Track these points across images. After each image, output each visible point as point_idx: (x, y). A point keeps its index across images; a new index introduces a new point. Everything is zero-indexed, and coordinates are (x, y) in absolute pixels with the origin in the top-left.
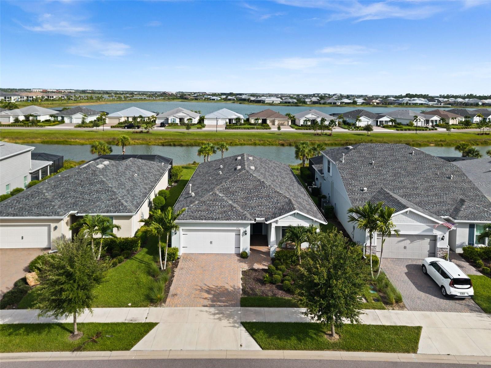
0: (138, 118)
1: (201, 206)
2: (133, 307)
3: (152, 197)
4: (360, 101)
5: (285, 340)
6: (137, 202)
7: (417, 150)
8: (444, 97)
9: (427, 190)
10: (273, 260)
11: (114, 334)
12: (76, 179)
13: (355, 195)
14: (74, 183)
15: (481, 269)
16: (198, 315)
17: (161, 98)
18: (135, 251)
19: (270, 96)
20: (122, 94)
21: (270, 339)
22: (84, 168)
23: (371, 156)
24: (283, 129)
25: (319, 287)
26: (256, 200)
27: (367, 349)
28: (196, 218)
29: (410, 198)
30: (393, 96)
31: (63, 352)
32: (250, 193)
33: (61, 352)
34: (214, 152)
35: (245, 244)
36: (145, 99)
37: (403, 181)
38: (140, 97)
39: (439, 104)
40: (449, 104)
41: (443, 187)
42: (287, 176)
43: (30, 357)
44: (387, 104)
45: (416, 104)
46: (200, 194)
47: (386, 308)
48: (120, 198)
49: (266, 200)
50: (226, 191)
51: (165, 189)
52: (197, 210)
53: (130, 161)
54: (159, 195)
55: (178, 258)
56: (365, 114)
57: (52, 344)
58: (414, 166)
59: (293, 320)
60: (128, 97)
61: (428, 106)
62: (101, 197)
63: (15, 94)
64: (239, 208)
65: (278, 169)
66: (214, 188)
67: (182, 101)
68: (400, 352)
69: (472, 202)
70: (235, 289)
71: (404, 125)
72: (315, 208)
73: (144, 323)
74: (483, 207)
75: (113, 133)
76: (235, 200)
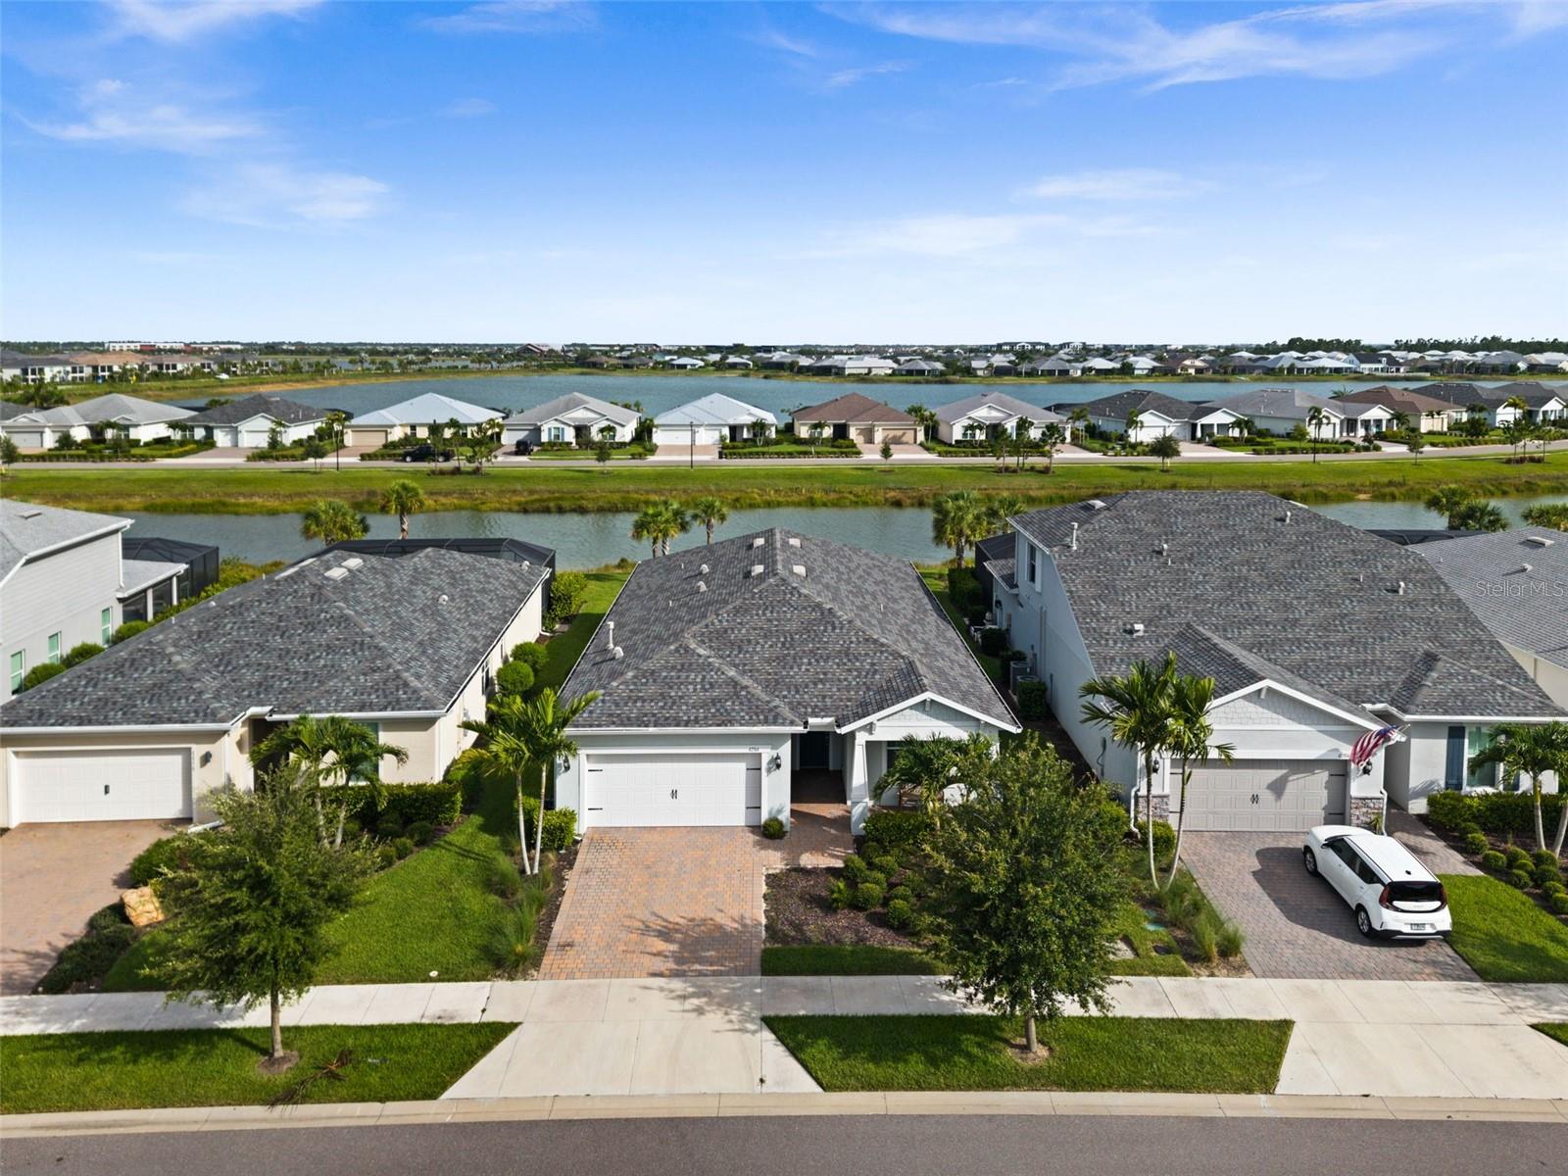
0: (446, 430)
1: (642, 684)
2: (443, 981)
3: (495, 663)
4: (1144, 363)
5: (889, 1063)
6: (450, 677)
7: (1301, 509)
8: (1408, 347)
9: (1325, 627)
10: (860, 843)
11: (389, 1056)
12: (263, 614)
13: (1107, 645)
14: (256, 624)
15: (1479, 858)
16: (635, 999)
17: (515, 364)
18: (446, 824)
19: (858, 353)
20: (393, 353)
21: (846, 1062)
22: (286, 579)
23: (1160, 529)
24: (899, 455)
25: (988, 904)
26: (810, 664)
27: (1130, 1085)
28: (627, 722)
29: (1274, 652)
30: (1248, 349)
31: (244, 1107)
32: (792, 645)
33: (238, 1107)
34: (684, 527)
35: (777, 796)
36: (465, 367)
37: (1254, 603)
38: (449, 363)
39: (1394, 369)
40: (1425, 369)
41: (1376, 618)
42: (904, 594)
43: (147, 1123)
44: (1230, 370)
45: (1319, 371)
46: (640, 652)
47: (1192, 970)
48: (400, 667)
49: (838, 664)
50: (718, 639)
51: (533, 641)
52: (630, 697)
53: (427, 556)
54: (515, 658)
55: (576, 842)
56: (1155, 405)
57: (209, 1084)
58: (1290, 557)
59: (914, 1009)
60: (411, 363)
61: (1359, 377)
62: (340, 666)
63: (56, 359)
64: (758, 691)
65: (877, 575)
66: (682, 631)
67: (582, 374)
68: (1224, 1091)
69: (1459, 660)
70: (744, 926)
71: (1278, 436)
72: (987, 688)
73: (476, 1025)
74: (1492, 675)
75: (368, 474)
76: (745, 665)
